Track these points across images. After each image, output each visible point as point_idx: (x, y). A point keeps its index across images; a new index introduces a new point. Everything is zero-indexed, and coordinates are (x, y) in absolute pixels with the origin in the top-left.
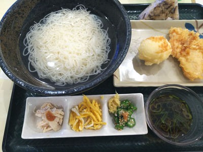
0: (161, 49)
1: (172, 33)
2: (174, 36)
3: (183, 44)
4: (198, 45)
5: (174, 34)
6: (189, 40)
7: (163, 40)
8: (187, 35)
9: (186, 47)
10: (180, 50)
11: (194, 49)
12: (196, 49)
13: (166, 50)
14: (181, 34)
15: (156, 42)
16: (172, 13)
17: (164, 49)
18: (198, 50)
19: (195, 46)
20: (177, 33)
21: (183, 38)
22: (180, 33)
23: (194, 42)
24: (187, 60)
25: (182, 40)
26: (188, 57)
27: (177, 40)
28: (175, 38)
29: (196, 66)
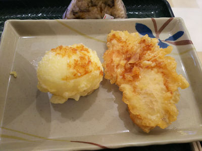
0: (72, 70)
1: (111, 40)
2: (113, 46)
3: (128, 59)
4: (155, 61)
5: (114, 41)
6: (139, 51)
7: (78, 52)
8: (136, 43)
9: (133, 65)
10: (123, 70)
11: (148, 67)
12: (152, 68)
13: (86, 72)
14: (125, 42)
15: (63, 56)
16: (109, 5)
17: (82, 71)
18: (155, 70)
19: (150, 62)
20: (119, 40)
21: (129, 48)
22: (123, 39)
23: (149, 55)
24: (135, 89)
25: (127, 52)
26: (137, 83)
27: (118, 52)
28: (115, 48)
29: (151, 102)
